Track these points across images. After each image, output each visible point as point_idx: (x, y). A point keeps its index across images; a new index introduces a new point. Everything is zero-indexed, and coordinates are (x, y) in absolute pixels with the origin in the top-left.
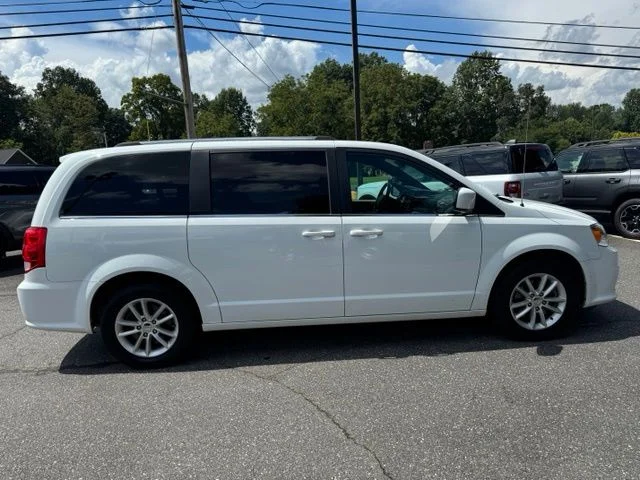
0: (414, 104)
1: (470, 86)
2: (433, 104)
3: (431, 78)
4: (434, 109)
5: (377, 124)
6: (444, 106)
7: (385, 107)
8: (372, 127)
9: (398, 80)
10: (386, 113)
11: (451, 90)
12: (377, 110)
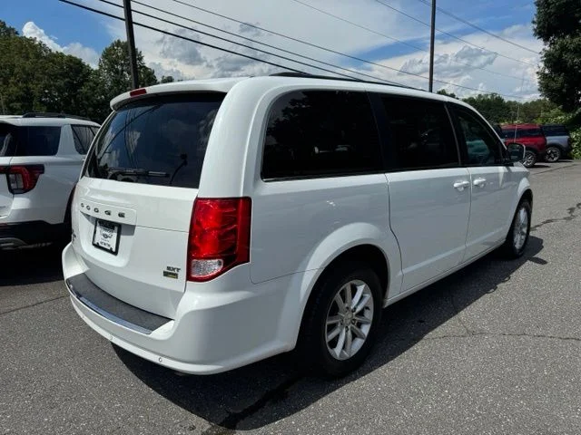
0: (60, 83)
1: (117, 72)
2: (81, 84)
3: (75, 59)
4: (84, 89)
5: (18, 100)
6: (93, 89)
7: (25, 82)
8: (12, 102)
9: (38, 56)
10: (28, 89)
11: (97, 73)
12: (16, 84)
